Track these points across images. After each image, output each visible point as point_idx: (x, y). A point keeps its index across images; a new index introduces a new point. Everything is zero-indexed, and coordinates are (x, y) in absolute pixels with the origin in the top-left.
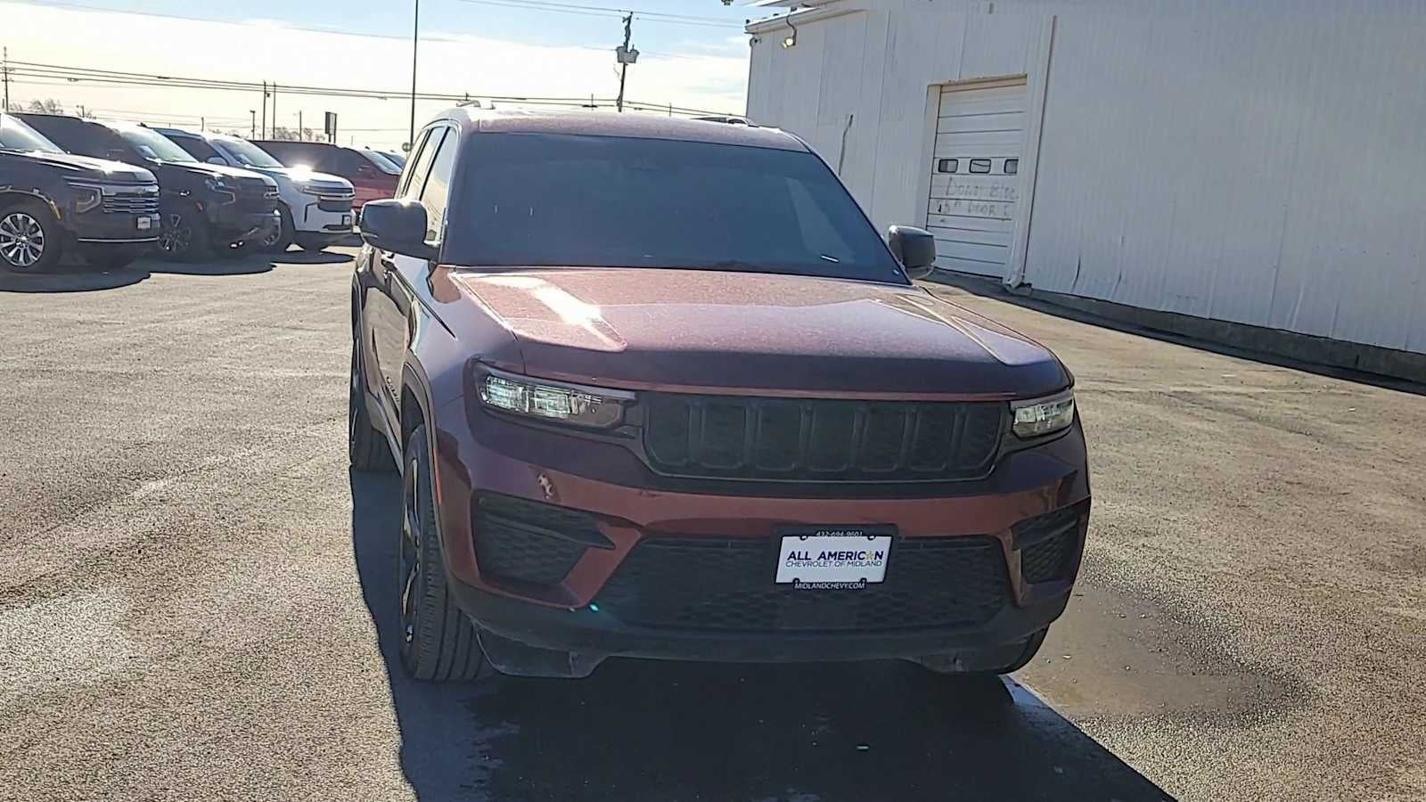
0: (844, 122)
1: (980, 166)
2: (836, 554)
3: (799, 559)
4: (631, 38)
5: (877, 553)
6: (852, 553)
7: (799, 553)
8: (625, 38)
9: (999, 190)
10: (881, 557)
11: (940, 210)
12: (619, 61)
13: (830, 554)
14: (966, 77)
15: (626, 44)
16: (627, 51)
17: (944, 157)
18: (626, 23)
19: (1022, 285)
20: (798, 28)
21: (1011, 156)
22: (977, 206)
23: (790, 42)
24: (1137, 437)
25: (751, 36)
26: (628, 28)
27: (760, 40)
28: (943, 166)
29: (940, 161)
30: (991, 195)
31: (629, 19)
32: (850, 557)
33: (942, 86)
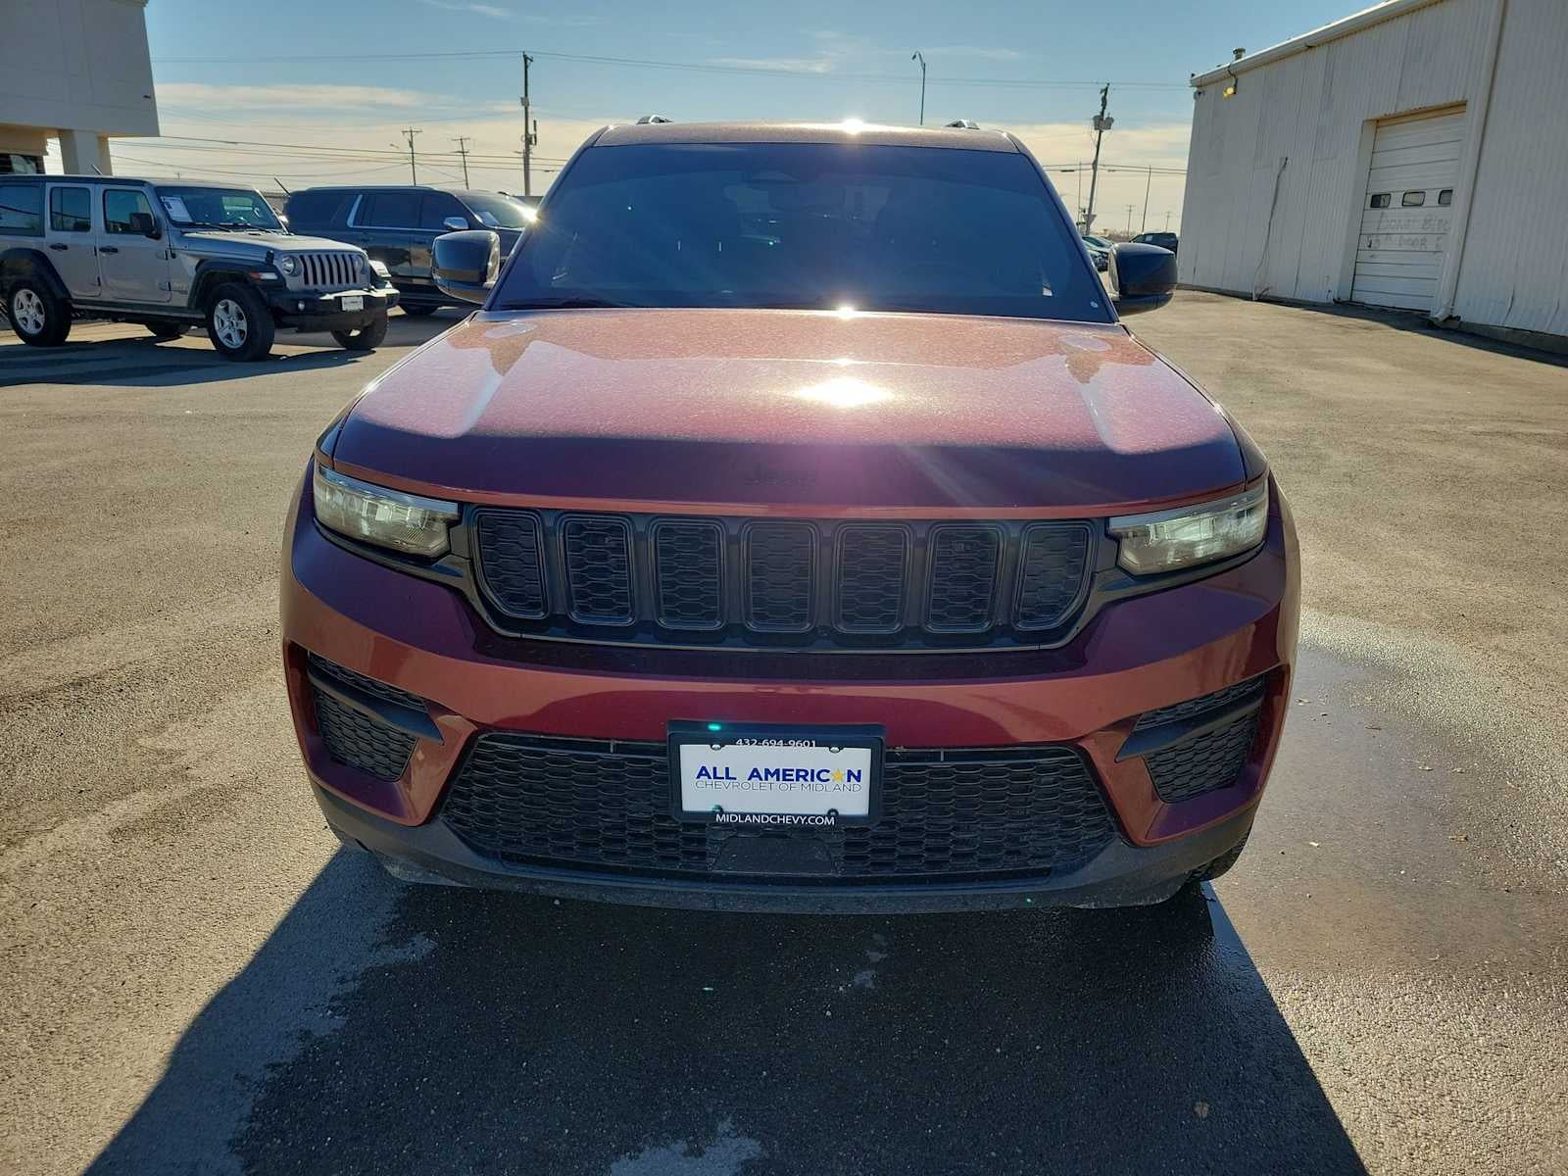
0: (1277, 164)
1: (1413, 199)
2: (777, 771)
3: (715, 777)
4: (1107, 107)
5: (850, 773)
6: (806, 771)
7: (715, 769)
8: (1101, 107)
9: (1432, 222)
10: (858, 779)
11: (1370, 246)
12: (1096, 129)
13: (767, 771)
14: (1402, 108)
15: (1102, 113)
16: (1102, 119)
17: (1377, 191)
18: (1103, 94)
19: (1450, 318)
20: (1239, 77)
21: (1446, 186)
22: (1408, 240)
23: (1230, 91)
24: (1534, 490)
25: (1196, 89)
26: (1104, 100)
27: (1204, 92)
28: (1377, 201)
29: (1373, 197)
30: (1423, 228)
31: (1106, 90)
32: (804, 777)
33: (1378, 121)
